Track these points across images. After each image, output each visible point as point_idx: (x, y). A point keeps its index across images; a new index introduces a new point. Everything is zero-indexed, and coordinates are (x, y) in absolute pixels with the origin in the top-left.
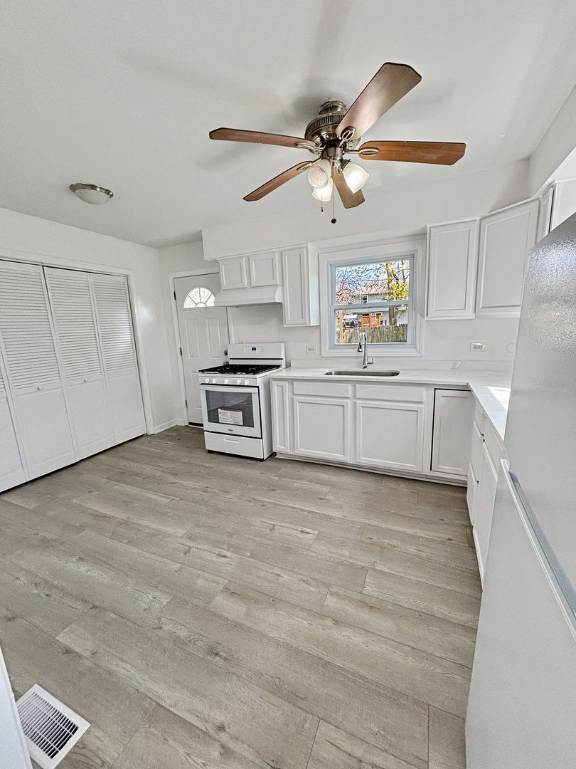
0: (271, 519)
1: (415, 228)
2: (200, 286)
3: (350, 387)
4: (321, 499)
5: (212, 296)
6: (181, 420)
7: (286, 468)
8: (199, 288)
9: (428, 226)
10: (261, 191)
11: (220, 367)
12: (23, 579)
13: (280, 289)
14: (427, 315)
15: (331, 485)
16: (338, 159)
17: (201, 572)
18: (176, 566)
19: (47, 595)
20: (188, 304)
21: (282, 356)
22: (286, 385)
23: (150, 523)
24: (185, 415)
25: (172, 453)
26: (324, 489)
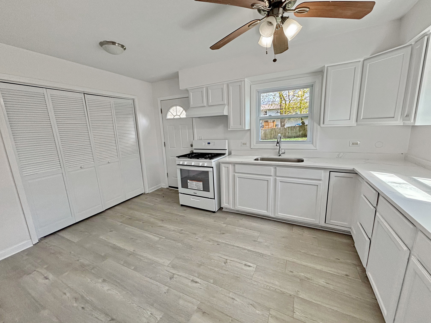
0: (224, 255)
1: (316, 67)
2: (176, 105)
3: (272, 169)
4: (255, 241)
5: (184, 111)
6: (164, 184)
7: (231, 218)
8: (176, 106)
9: (326, 66)
10: (222, 43)
11: (189, 155)
12: (68, 294)
13: (226, 107)
14: (323, 123)
15: (260, 231)
16: (280, 16)
17: (181, 294)
18: (165, 289)
19: (83, 308)
20: (169, 116)
21: (227, 148)
22: (231, 166)
23: (148, 255)
24: (167, 182)
25: (160, 206)
26: (256, 234)
